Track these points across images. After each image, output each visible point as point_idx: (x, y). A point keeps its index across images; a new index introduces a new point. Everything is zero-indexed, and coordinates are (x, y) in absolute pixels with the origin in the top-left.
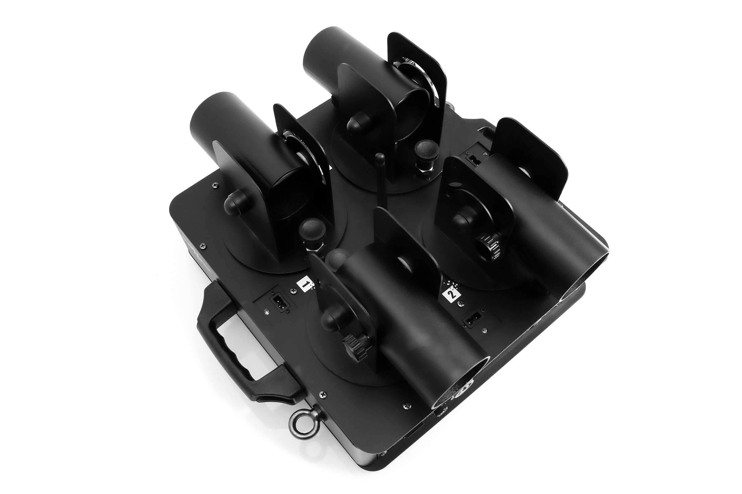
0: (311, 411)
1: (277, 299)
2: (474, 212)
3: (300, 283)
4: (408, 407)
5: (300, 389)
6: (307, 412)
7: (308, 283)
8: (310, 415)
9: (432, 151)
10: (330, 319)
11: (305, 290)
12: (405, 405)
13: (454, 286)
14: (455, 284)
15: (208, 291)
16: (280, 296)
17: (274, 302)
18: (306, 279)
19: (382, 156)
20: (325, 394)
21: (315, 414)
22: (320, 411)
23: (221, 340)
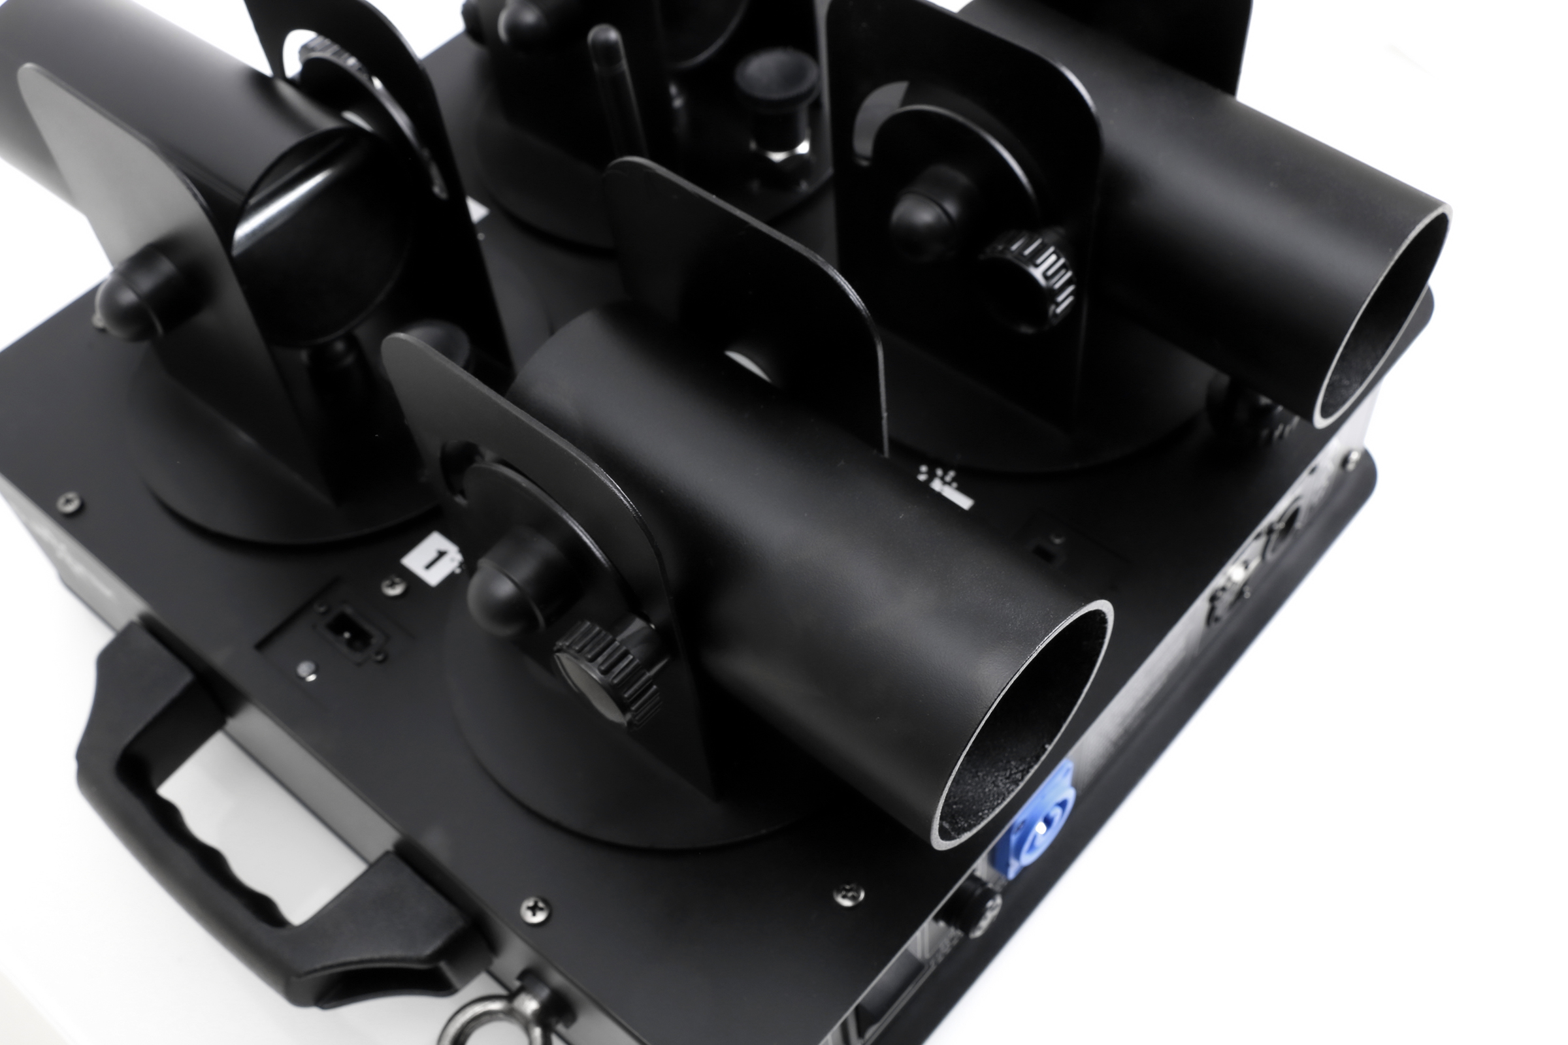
0: (511, 996)
1: (340, 624)
2: (962, 179)
3: (415, 560)
4: (853, 898)
5: (460, 923)
6: (496, 1006)
7: (441, 554)
8: (511, 1014)
9: (795, 75)
10: (505, 588)
11: (434, 577)
12: (839, 891)
13: (942, 479)
14: (945, 473)
15: (108, 662)
16: (349, 610)
17: (330, 636)
18: (435, 542)
19: (613, 35)
20: (541, 905)
21: (530, 1005)
22: (545, 993)
23: (168, 816)
